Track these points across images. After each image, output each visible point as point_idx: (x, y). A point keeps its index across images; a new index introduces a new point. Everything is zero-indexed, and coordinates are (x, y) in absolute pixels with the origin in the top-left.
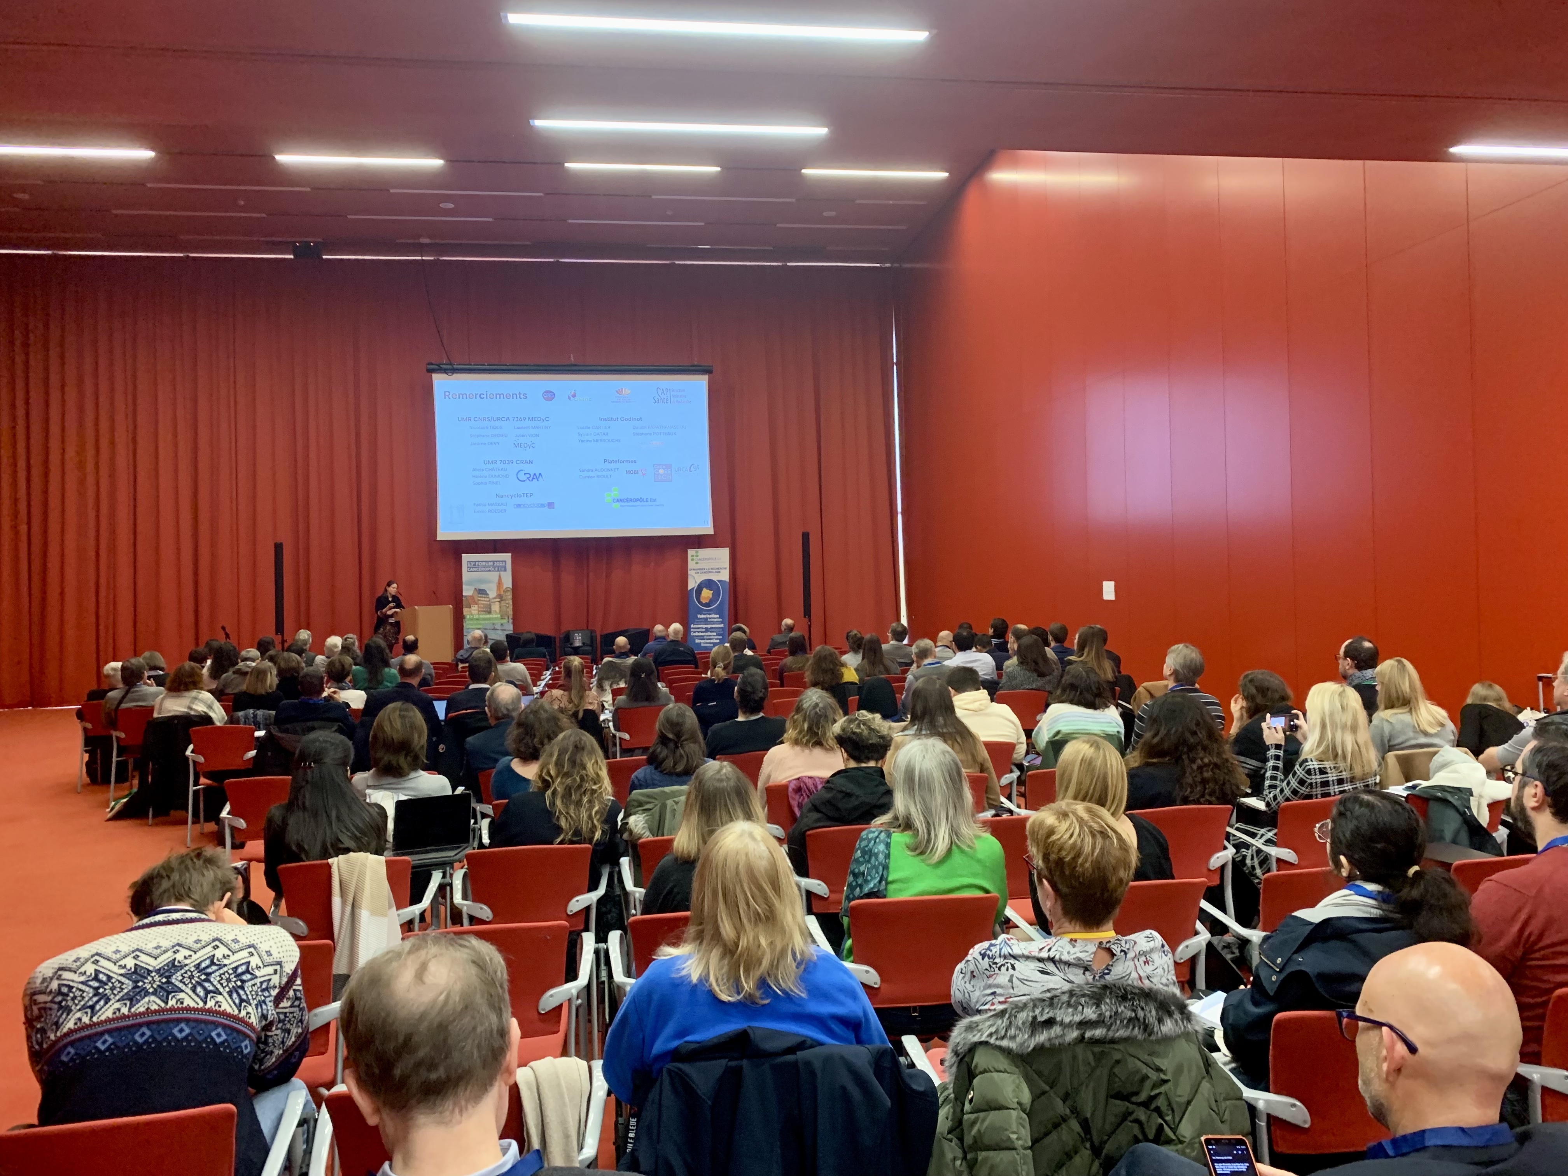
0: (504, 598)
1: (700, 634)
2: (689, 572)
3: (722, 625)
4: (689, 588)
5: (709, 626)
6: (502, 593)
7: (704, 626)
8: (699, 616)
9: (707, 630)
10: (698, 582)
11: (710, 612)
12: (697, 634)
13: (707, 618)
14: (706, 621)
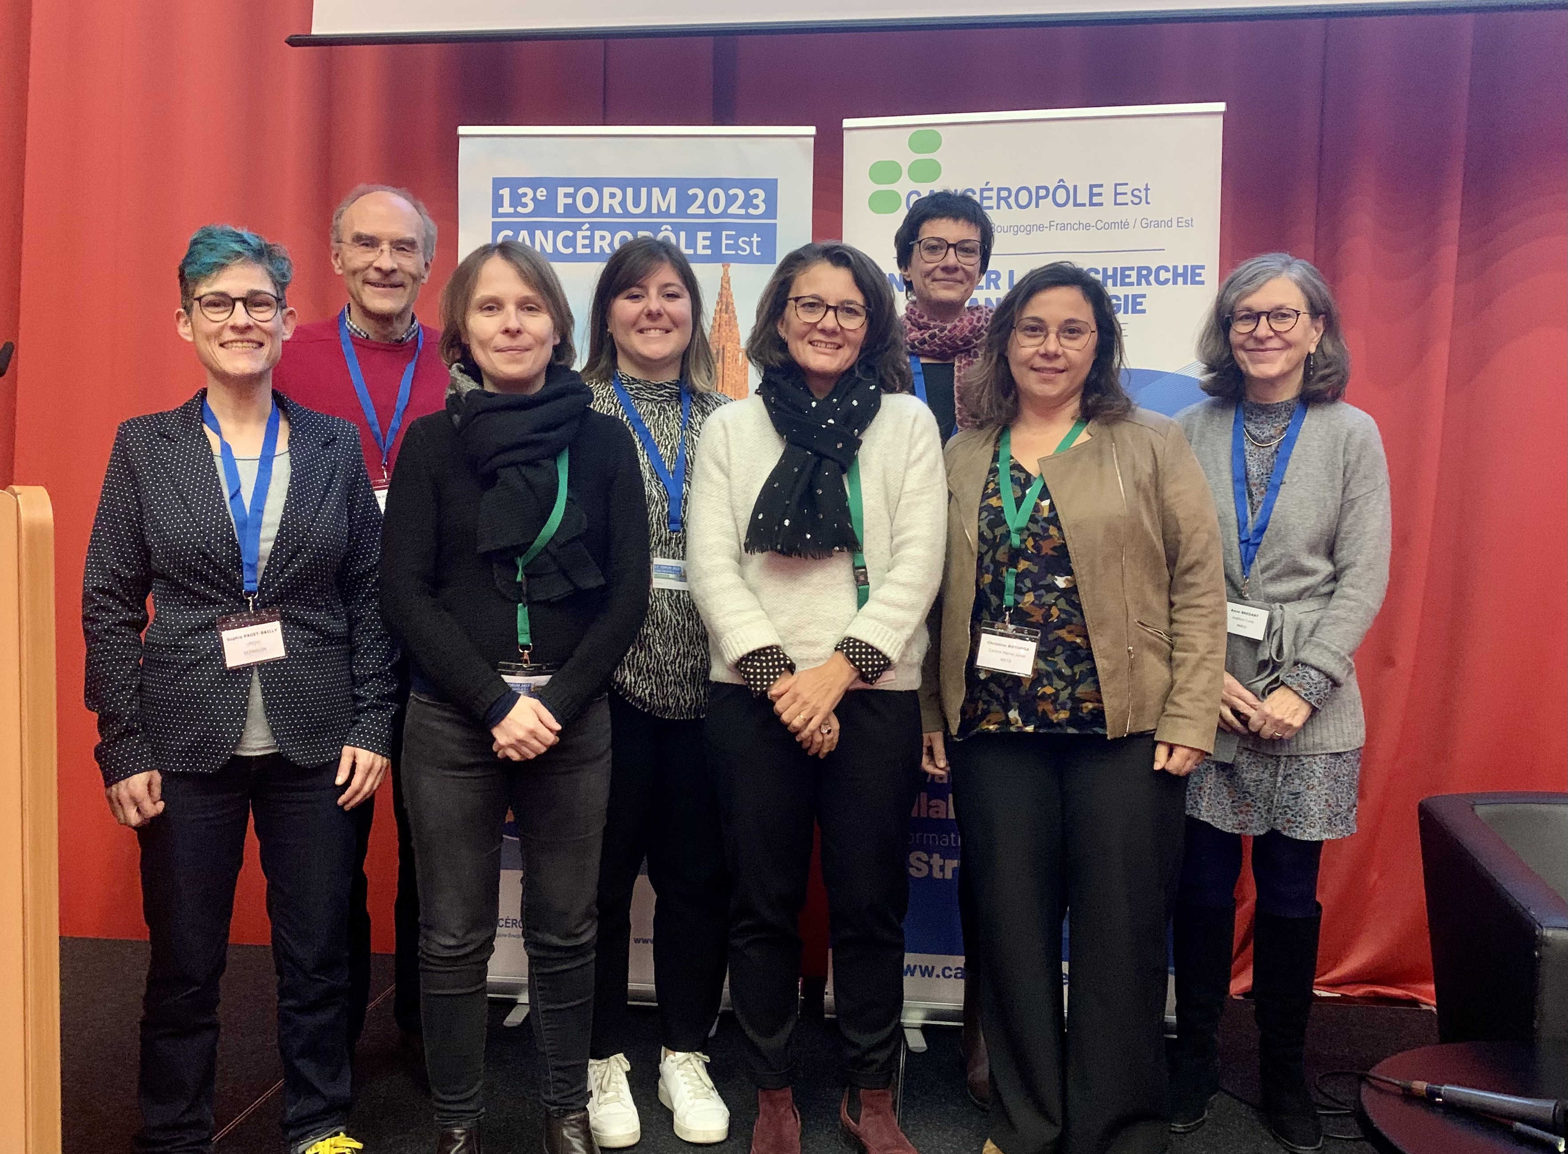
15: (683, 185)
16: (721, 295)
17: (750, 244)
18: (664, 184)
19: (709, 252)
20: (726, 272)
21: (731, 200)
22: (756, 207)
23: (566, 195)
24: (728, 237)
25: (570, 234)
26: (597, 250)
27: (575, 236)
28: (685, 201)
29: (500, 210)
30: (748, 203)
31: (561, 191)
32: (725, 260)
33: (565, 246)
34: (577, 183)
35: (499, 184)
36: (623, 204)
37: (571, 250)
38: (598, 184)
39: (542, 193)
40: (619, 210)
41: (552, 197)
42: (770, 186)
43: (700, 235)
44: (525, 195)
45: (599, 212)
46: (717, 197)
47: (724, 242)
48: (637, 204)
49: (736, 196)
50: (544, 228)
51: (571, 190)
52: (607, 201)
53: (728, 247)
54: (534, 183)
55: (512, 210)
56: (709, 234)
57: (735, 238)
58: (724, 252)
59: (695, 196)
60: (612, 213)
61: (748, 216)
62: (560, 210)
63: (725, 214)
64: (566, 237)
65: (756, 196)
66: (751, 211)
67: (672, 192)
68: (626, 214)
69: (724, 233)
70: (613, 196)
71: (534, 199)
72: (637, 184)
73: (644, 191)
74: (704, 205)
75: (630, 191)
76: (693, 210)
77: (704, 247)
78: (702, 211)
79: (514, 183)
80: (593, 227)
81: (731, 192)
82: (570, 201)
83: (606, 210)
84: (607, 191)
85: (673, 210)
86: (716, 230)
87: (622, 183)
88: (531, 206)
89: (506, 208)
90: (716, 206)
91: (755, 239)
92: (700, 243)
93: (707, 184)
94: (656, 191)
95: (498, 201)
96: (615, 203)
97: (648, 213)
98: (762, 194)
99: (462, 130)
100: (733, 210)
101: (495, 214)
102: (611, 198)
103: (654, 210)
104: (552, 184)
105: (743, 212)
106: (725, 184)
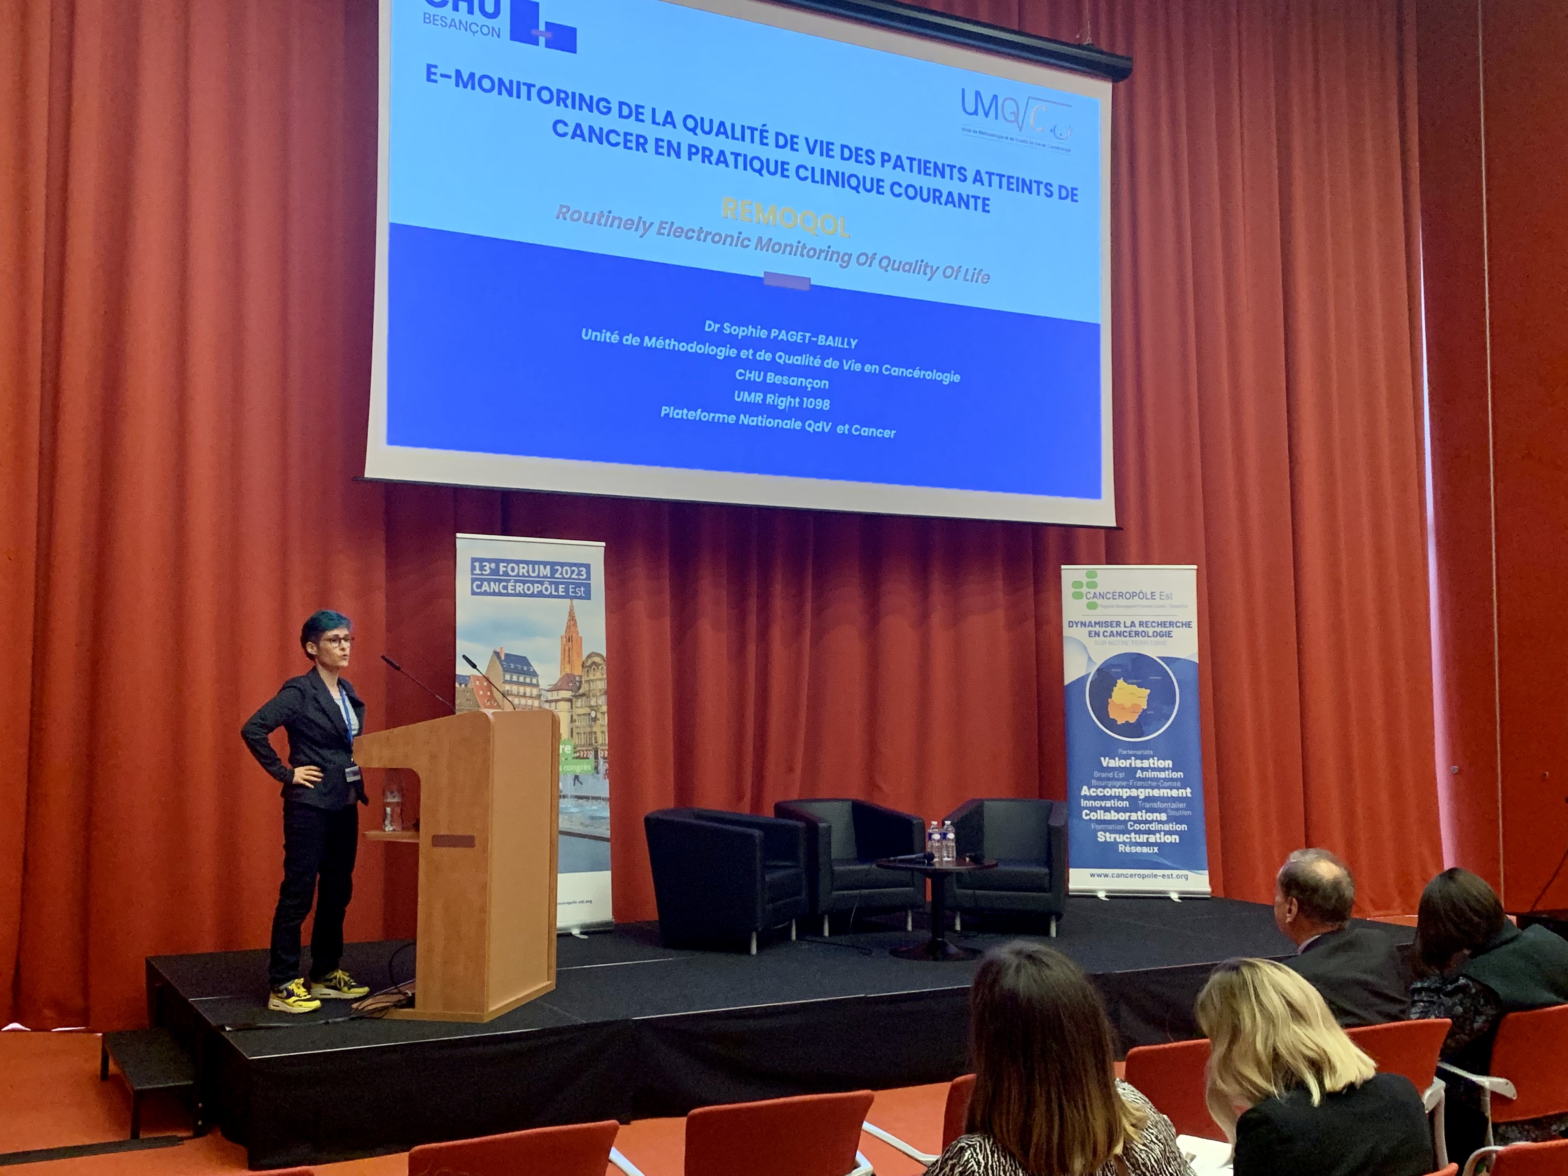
0: (584, 688)
1: (1113, 816)
2: (1067, 632)
3: (1188, 792)
4: (1069, 678)
5: (1142, 793)
6: (578, 671)
7: (1125, 793)
8: (1105, 762)
9: (1134, 804)
10: (1099, 661)
11: (1142, 751)
12: (1100, 815)
13: (1131, 771)
14: (1130, 776)
15: (553, 564)
16: (570, 613)
17: (580, 591)
18: (545, 564)
19: (564, 594)
20: (572, 603)
21: (573, 572)
22: (582, 575)
23: (504, 567)
24: (572, 588)
25: (505, 584)
26: (517, 592)
27: (507, 586)
28: (553, 571)
29: (475, 572)
30: (579, 574)
31: (501, 565)
32: (572, 598)
33: (504, 589)
34: (509, 562)
35: (474, 560)
36: (528, 572)
37: (505, 591)
38: (518, 562)
39: (493, 565)
40: (526, 574)
41: (498, 567)
42: (588, 567)
43: (561, 586)
44: (485, 566)
45: (518, 575)
46: (567, 570)
47: (571, 590)
48: (534, 571)
49: (574, 571)
50: (495, 581)
51: (505, 564)
52: (521, 570)
53: (572, 592)
54: (490, 561)
55: (480, 572)
56: (564, 586)
57: (575, 588)
58: (571, 594)
59: (557, 570)
60: (524, 576)
61: (579, 579)
62: (501, 573)
63: (570, 578)
64: (503, 586)
65: (582, 571)
66: (581, 577)
67: (548, 567)
68: (530, 576)
69: (571, 586)
70: (523, 568)
71: (490, 568)
72: (534, 563)
73: (536, 566)
74: (561, 574)
75: (530, 566)
76: (557, 575)
77: (562, 592)
78: (560, 576)
79: (481, 560)
80: (516, 581)
81: (573, 568)
82: (505, 569)
83: (521, 574)
84: (521, 565)
85: (549, 575)
86: (567, 585)
87: (527, 563)
88: (488, 572)
89: (478, 571)
90: (567, 574)
91: (582, 589)
92: (561, 590)
93: (562, 565)
94: (542, 567)
95: (473, 568)
96: (525, 571)
97: (538, 576)
98: (584, 570)
99: (458, 535)
100: (574, 576)
101: (472, 574)
102: (523, 570)
103: (541, 575)
104: (498, 561)
105: (577, 577)
106: (571, 565)
